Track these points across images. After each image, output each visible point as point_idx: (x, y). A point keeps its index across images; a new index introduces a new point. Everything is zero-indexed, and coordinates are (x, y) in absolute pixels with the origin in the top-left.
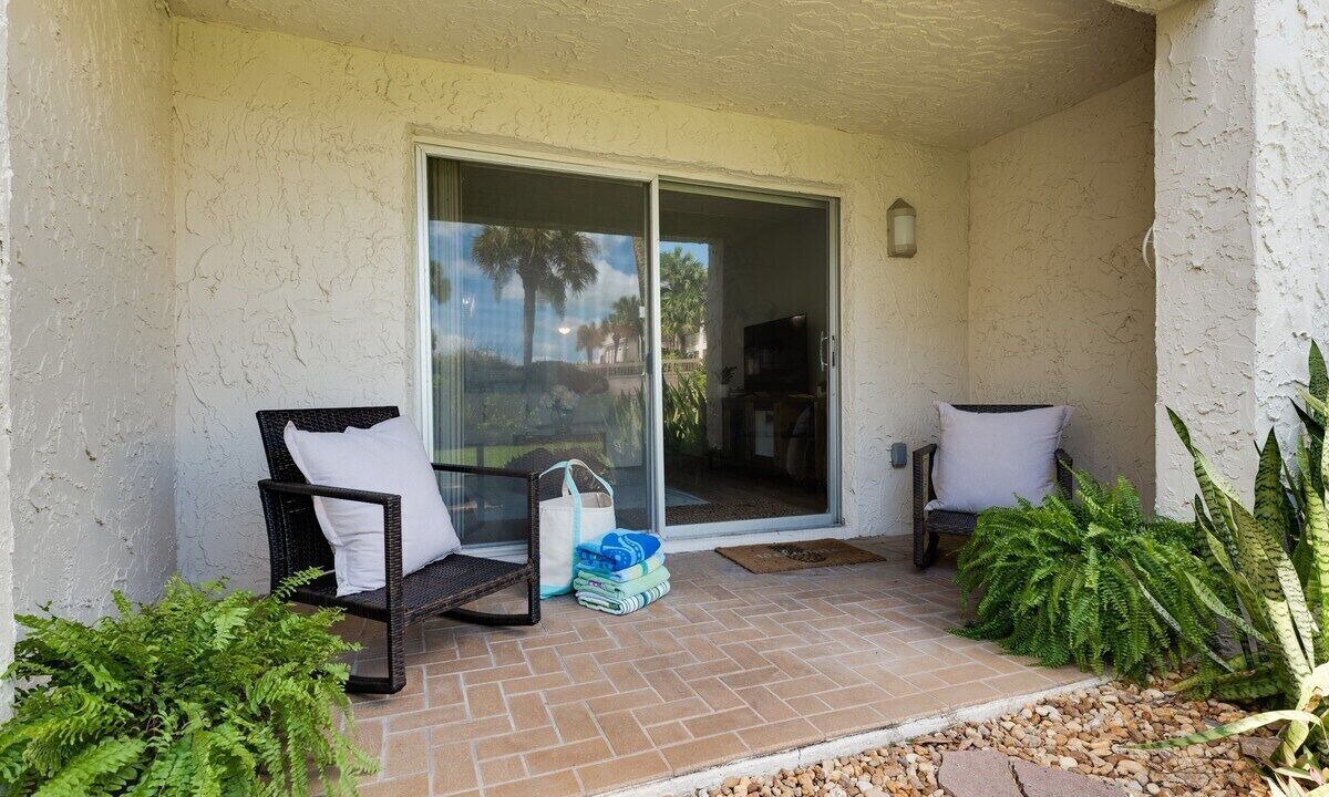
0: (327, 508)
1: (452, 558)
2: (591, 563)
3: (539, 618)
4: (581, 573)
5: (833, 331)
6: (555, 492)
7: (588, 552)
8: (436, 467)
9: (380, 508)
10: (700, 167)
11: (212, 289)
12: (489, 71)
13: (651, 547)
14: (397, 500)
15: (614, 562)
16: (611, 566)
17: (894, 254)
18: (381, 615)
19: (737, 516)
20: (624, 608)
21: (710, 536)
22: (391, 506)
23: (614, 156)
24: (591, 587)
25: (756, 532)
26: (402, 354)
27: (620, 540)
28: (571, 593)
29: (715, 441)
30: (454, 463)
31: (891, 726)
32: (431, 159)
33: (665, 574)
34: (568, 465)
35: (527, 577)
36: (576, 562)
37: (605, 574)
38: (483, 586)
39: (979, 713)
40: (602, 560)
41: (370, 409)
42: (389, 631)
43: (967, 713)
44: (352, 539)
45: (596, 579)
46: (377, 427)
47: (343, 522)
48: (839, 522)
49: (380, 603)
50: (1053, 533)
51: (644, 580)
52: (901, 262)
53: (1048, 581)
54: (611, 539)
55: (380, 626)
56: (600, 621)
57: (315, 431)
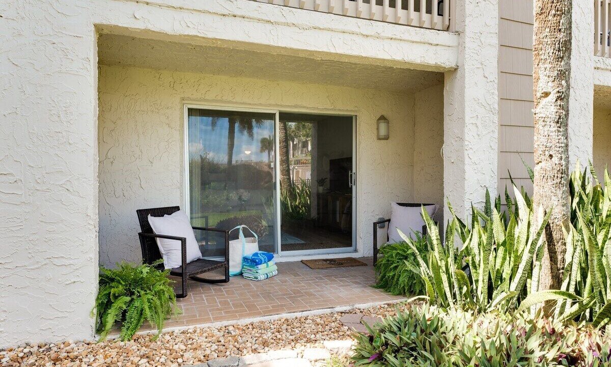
0: (161, 242)
1: (199, 260)
2: (248, 263)
3: (229, 280)
4: (245, 267)
5: (354, 171)
6: (236, 237)
7: (247, 259)
8: (194, 228)
9: (180, 242)
10: (296, 106)
11: (112, 162)
12: (211, 75)
13: (270, 258)
14: (185, 239)
15: (256, 262)
16: (255, 264)
17: (379, 139)
18: (180, 275)
19: (314, 248)
20: (259, 278)
21: (299, 256)
22: (183, 241)
23: (261, 105)
24: (248, 271)
25: (319, 254)
26: (178, 185)
27: (259, 255)
28: (241, 274)
29: (314, 214)
30: (199, 226)
31: (332, 308)
32: (189, 109)
33: (276, 267)
34: (241, 227)
35: (225, 267)
36: (243, 263)
37: (253, 267)
38: (210, 268)
39: (362, 306)
40: (252, 262)
41: (170, 208)
42: (183, 279)
43: (357, 306)
44: (168, 252)
45: (249, 268)
46: (174, 214)
47: (166, 246)
48: (356, 251)
49: (180, 271)
50: (400, 252)
51: (267, 269)
52: (382, 141)
53: (396, 267)
54: (256, 254)
55: (180, 279)
56: (250, 282)
57: (156, 216)
